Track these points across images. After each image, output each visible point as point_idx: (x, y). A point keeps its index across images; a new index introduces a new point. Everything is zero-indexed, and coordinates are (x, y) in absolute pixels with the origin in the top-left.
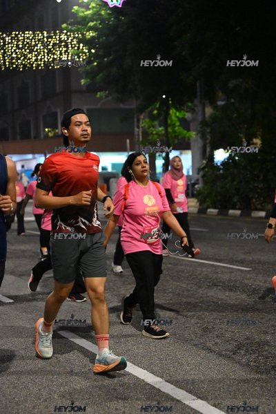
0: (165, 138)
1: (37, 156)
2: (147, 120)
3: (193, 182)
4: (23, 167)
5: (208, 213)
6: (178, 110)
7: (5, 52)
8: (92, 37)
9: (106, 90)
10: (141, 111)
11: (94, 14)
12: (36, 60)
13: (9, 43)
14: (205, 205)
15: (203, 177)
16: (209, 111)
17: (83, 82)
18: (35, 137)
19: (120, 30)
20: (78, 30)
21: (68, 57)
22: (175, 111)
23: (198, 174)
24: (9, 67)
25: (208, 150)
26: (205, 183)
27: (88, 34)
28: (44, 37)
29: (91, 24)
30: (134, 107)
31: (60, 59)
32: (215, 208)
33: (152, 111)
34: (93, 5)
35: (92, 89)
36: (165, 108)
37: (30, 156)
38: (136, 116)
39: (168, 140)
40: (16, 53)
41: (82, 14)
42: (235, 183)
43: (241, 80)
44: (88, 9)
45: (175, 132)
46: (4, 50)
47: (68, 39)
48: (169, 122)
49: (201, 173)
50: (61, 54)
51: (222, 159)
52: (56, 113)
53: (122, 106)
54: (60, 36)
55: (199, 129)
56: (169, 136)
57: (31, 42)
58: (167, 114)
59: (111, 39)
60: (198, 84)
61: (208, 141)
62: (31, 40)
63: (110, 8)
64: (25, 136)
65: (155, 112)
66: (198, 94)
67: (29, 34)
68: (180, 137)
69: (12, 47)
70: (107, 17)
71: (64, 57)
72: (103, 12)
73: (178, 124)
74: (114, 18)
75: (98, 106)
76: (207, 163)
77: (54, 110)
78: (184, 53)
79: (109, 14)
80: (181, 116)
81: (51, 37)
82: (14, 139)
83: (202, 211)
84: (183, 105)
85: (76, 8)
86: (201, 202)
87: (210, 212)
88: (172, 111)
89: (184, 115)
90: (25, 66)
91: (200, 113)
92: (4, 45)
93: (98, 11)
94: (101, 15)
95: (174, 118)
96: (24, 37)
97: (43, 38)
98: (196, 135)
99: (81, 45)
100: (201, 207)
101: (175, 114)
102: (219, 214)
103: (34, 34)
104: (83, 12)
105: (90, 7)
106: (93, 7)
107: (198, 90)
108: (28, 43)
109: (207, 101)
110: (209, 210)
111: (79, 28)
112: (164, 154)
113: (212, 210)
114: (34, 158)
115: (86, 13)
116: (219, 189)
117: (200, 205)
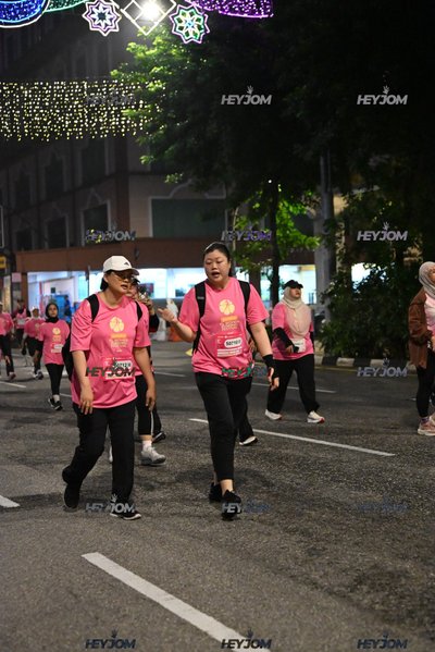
0: (271, 246)
1: (74, 273)
2: (244, 218)
3: (317, 314)
4: (53, 290)
5: (339, 365)
6: (291, 202)
7: (22, 114)
8: (158, 90)
9: (179, 173)
10: (235, 204)
11: (160, 55)
12: (71, 126)
13: (29, 100)
14: (333, 352)
15: (330, 307)
16: (339, 203)
17: (143, 159)
18: (72, 245)
19: (200, 79)
20: (135, 79)
21: (120, 121)
22: (286, 203)
23: (323, 303)
24: (29, 136)
25: (338, 265)
26: (334, 316)
27: (151, 84)
28: (83, 90)
29: (156, 70)
30: (224, 197)
31: (109, 123)
32: (350, 356)
33: (252, 203)
34: (159, 39)
35: (158, 170)
36: (271, 200)
37: (64, 274)
38: (226, 212)
39: (276, 249)
40: (40, 115)
41: (142, 55)
42: (379, 318)
43: (387, 156)
44: (151, 46)
45: (287, 237)
46: (22, 110)
47: (120, 92)
48: (278, 221)
49: (328, 302)
50: (109, 116)
51: (360, 280)
52: (105, 207)
53: (208, 196)
54: (108, 88)
55: (323, 232)
56: (279, 243)
57: (64, 97)
58: (275, 208)
59: (187, 92)
60: (322, 163)
61: (337, 252)
62: (64, 94)
63: (184, 45)
64: (57, 242)
65: (257, 205)
66: (323, 177)
67: (60, 85)
68: (295, 246)
69: (34, 106)
70: (180, 59)
71: (114, 121)
72: (174, 52)
73: (291, 224)
74: (192, 61)
75: (171, 196)
76: (336, 286)
77: (101, 202)
78: (298, 115)
79: (182, 55)
80: (296, 212)
81: (95, 90)
82: (40, 247)
83: (329, 361)
84: (299, 195)
85: (132, 45)
86: (327, 347)
87: (341, 362)
88: (283, 205)
89: (303, 210)
90: (53, 134)
91: (325, 208)
92: (22, 102)
93: (165, 51)
94: (171, 55)
95: (285, 215)
96: (52, 89)
97: (82, 92)
98: (319, 242)
99: (141, 102)
100: (328, 355)
101: (288, 208)
102: (355, 365)
103: (68, 84)
104: (143, 52)
105: (155, 43)
106: (159, 44)
107: (322, 171)
108: (58, 99)
109: (337, 189)
110: (340, 359)
111: (137, 77)
112: (270, 272)
113: (345, 360)
114: (71, 277)
115: (147, 53)
116: (355, 327)
117: (326, 351)
